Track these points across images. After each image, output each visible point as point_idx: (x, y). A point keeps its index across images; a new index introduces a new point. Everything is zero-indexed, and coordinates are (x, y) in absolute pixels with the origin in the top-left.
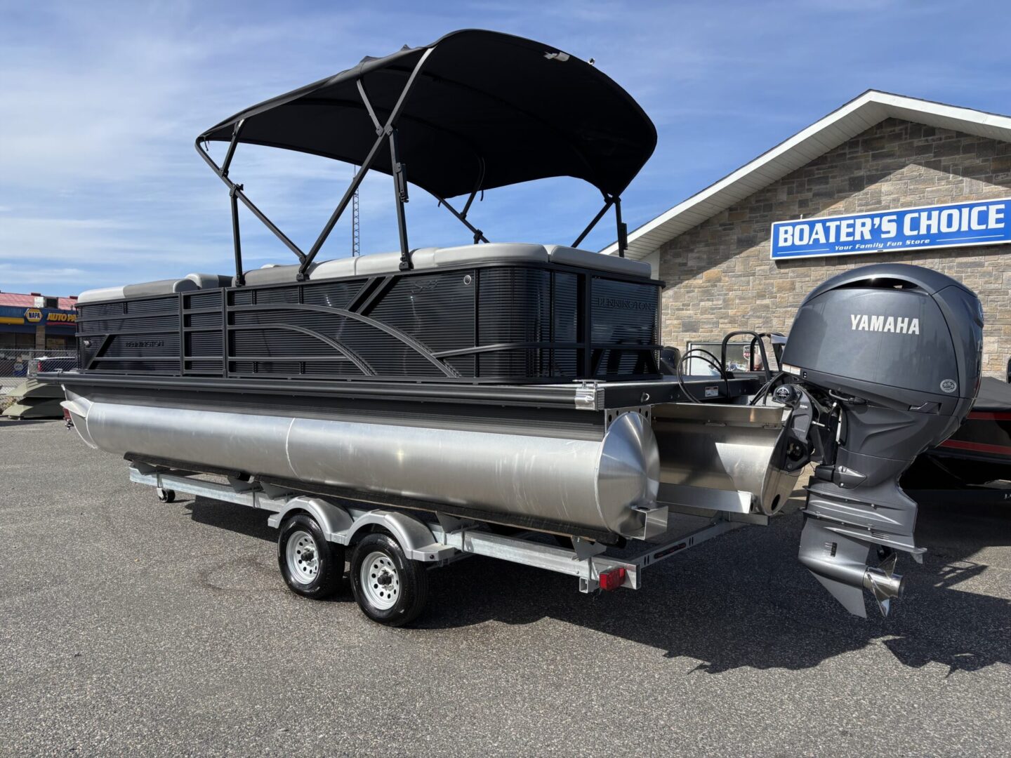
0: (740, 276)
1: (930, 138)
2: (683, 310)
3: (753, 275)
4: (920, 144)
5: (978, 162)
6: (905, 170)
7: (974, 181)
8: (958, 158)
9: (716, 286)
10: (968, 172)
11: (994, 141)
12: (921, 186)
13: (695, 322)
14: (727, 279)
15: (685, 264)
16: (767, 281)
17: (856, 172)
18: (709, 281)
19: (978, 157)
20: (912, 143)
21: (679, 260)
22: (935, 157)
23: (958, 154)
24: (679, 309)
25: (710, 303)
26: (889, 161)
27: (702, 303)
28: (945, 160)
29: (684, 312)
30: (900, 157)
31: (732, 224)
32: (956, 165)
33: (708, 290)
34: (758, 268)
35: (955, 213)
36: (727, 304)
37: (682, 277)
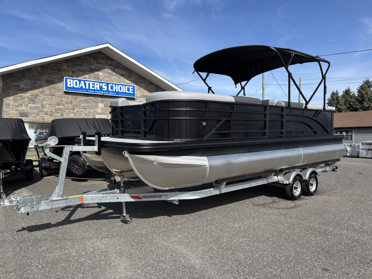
0: (48, 95)
1: (112, 62)
2: (19, 107)
3: (54, 96)
4: (110, 63)
5: (124, 73)
6: (106, 70)
7: (124, 78)
8: (119, 70)
9: (37, 98)
10: (122, 75)
11: (127, 68)
12: (110, 76)
13: (26, 113)
14: (42, 96)
15: (19, 86)
16: (61, 99)
17: (91, 66)
18: (33, 96)
19: (124, 72)
20: (107, 62)
21: (15, 84)
22: (113, 68)
23: (119, 69)
24: (16, 106)
25: (34, 105)
26: (101, 65)
27: (29, 105)
28: (116, 70)
29: (20, 108)
30: (104, 65)
31: (43, 73)
32: (119, 72)
33: (33, 99)
34: (56, 93)
35: (122, 86)
36: (43, 106)
37: (17, 92)
